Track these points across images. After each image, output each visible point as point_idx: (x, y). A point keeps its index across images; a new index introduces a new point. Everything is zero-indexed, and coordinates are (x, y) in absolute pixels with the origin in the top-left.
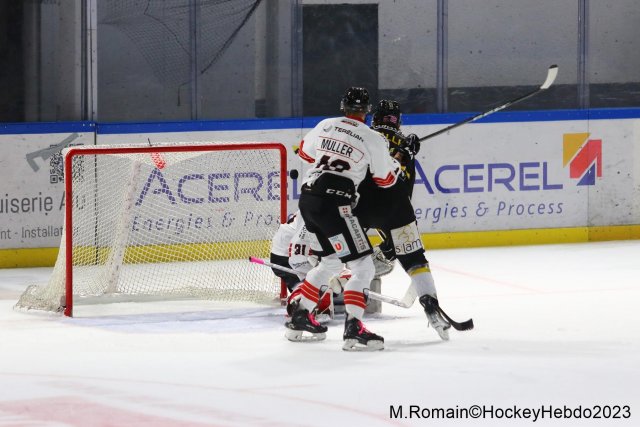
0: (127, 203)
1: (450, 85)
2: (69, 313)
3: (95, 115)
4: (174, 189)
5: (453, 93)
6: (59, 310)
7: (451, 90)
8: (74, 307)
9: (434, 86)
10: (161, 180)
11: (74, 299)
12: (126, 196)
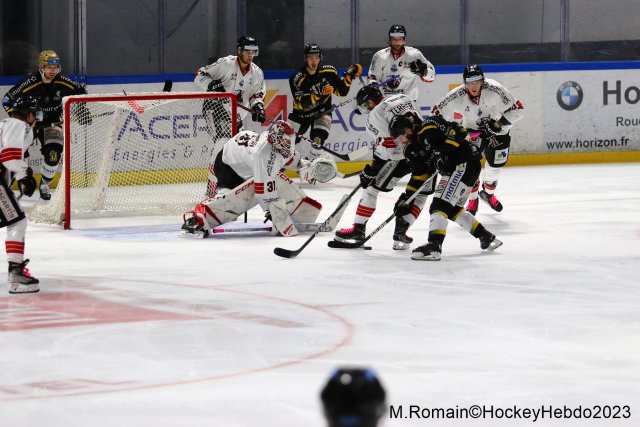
0: (111, 139)
1: (361, 46)
2: (67, 226)
3: (85, 70)
4: (146, 128)
5: (364, 52)
6: (60, 224)
7: (362, 50)
8: (72, 221)
9: (348, 46)
10: (136, 120)
11: (71, 214)
12: (110, 134)
